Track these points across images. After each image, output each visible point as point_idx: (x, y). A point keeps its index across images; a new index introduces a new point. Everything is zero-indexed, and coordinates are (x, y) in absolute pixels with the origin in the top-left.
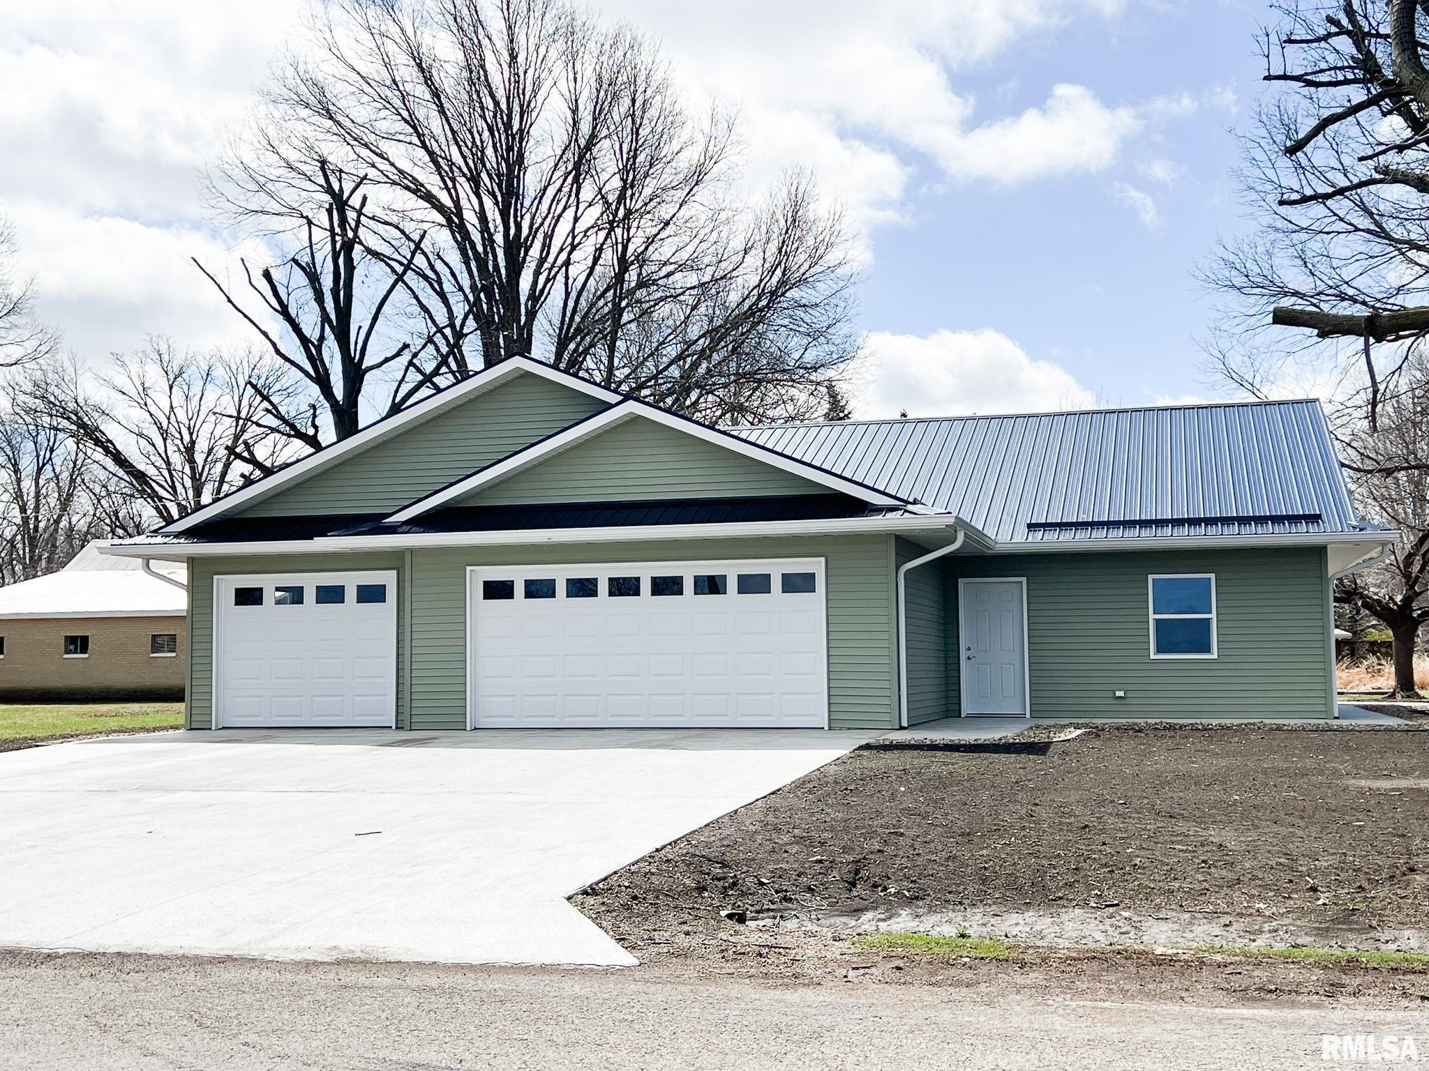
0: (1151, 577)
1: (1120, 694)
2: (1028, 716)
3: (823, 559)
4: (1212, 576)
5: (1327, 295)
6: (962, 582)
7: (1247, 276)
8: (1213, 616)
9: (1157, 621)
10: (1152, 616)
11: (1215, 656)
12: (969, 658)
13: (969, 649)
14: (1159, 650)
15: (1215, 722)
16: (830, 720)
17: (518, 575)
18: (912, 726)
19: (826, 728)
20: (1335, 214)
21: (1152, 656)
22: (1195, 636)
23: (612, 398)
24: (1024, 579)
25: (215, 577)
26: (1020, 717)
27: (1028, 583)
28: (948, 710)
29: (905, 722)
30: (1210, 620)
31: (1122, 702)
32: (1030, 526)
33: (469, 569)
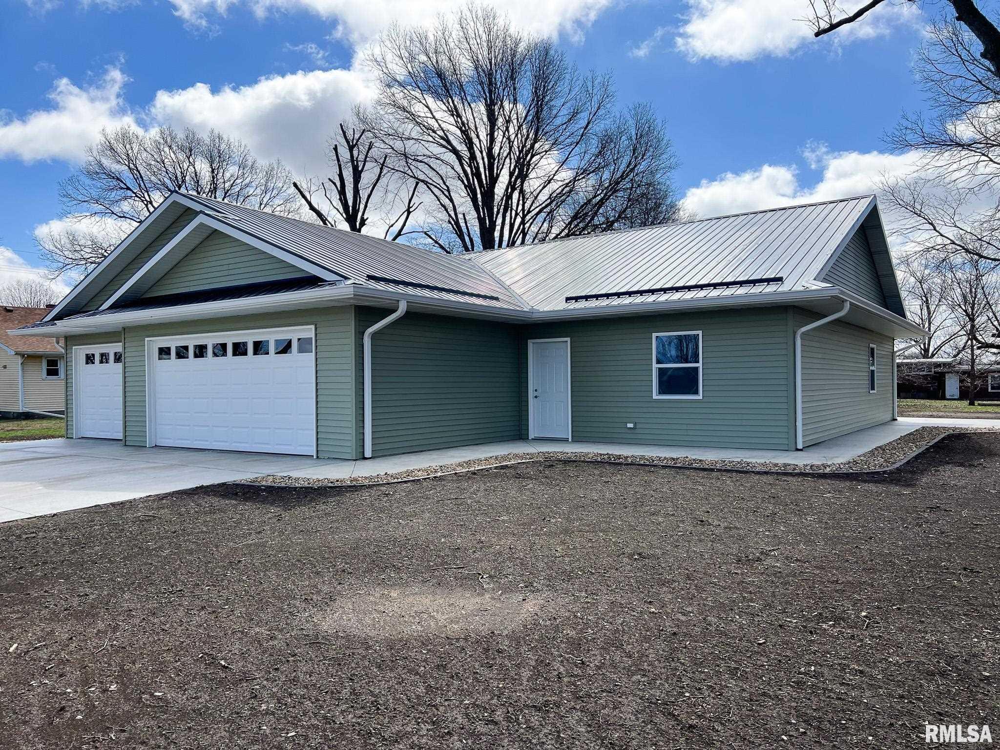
0: (654, 335)
1: (630, 425)
2: (570, 440)
3: (313, 327)
4: (700, 333)
6: (531, 343)
8: (700, 365)
9: (659, 370)
10: (655, 366)
11: (701, 397)
12: (534, 397)
13: (534, 390)
14: (660, 392)
16: (317, 451)
17: (172, 342)
19: (315, 457)
21: (655, 397)
22: (686, 382)
24: (568, 339)
25: (74, 348)
26: (566, 440)
27: (571, 342)
28: (519, 434)
29: (368, 453)
30: (697, 369)
31: (633, 431)
32: (568, 299)
33: (146, 339)
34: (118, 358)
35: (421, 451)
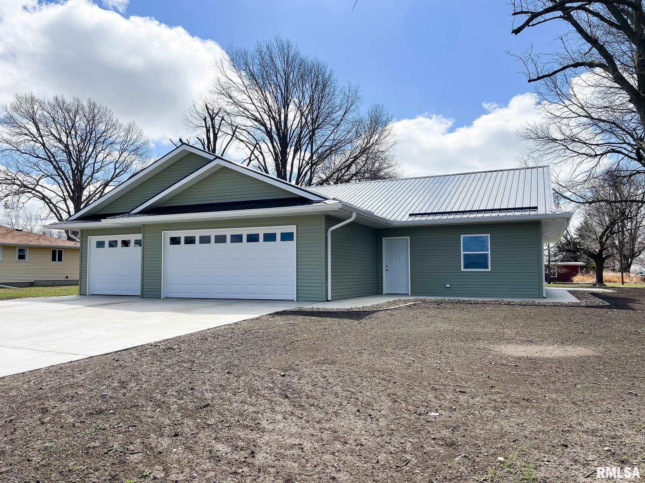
0: (462, 236)
1: (448, 286)
2: (410, 294)
3: (295, 226)
4: (489, 235)
5: (567, 140)
6: (384, 239)
7: (537, 134)
8: (489, 252)
9: (465, 255)
10: (462, 253)
11: (489, 270)
12: (387, 270)
13: (387, 266)
14: (466, 267)
15: (480, 300)
16: (297, 297)
17: (182, 234)
18: (334, 299)
19: (295, 300)
20: (571, 110)
21: (462, 270)
22: (480, 262)
23: (212, 157)
24: (409, 237)
25: (89, 237)
26: (407, 295)
27: (410, 239)
28: (378, 291)
29: (329, 298)
30: (487, 254)
31: (449, 289)
32: (410, 215)
33: (163, 232)
34: (138, 243)
35: (345, 299)
